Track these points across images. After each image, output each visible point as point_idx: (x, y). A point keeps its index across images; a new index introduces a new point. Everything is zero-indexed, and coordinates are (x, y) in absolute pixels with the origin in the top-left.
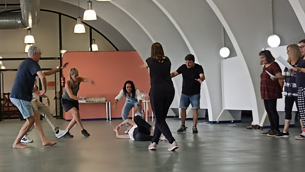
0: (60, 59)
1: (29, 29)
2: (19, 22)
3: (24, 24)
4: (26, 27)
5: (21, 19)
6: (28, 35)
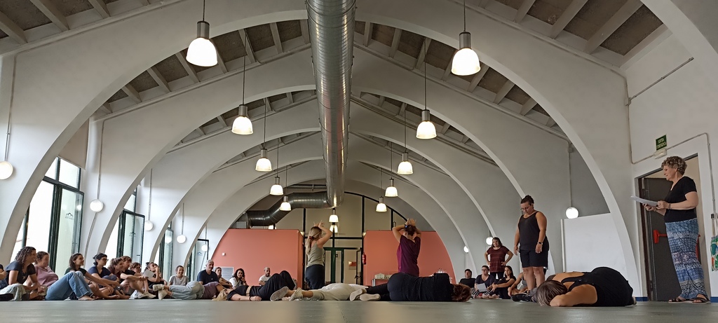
0: (362, 238)
1: (334, 209)
2: (325, 202)
3: (330, 204)
4: (331, 206)
5: (327, 198)
6: (332, 214)
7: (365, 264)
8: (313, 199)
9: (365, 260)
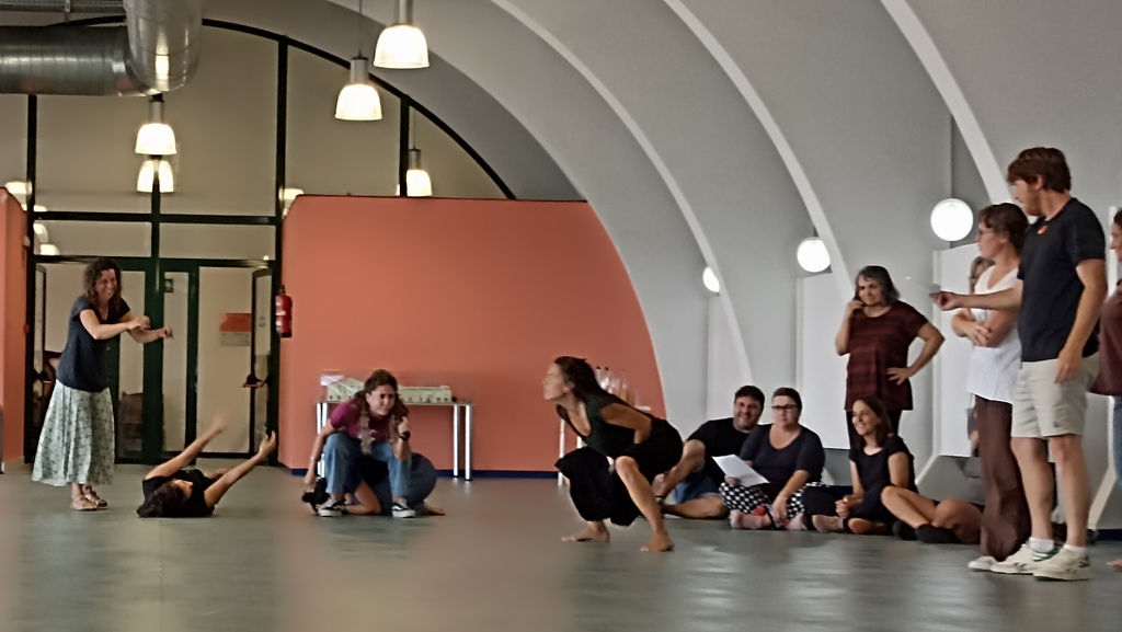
0: (278, 221)
1: (158, 98)
2: (119, 67)
3: (139, 78)
4: (144, 87)
5: (127, 55)
6: (150, 120)
7: (288, 334)
8: (66, 53)
9: (287, 319)
